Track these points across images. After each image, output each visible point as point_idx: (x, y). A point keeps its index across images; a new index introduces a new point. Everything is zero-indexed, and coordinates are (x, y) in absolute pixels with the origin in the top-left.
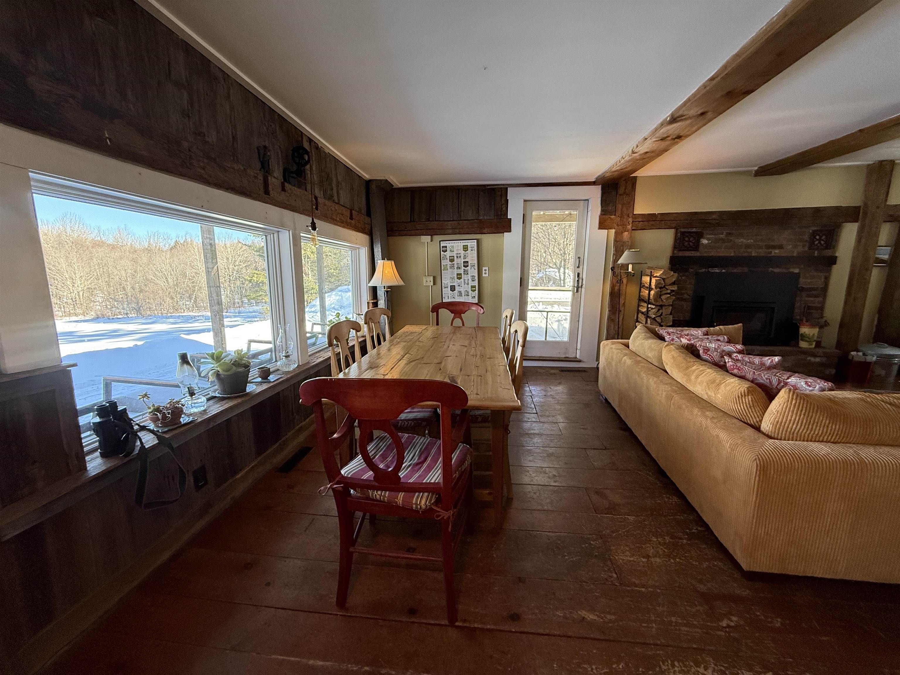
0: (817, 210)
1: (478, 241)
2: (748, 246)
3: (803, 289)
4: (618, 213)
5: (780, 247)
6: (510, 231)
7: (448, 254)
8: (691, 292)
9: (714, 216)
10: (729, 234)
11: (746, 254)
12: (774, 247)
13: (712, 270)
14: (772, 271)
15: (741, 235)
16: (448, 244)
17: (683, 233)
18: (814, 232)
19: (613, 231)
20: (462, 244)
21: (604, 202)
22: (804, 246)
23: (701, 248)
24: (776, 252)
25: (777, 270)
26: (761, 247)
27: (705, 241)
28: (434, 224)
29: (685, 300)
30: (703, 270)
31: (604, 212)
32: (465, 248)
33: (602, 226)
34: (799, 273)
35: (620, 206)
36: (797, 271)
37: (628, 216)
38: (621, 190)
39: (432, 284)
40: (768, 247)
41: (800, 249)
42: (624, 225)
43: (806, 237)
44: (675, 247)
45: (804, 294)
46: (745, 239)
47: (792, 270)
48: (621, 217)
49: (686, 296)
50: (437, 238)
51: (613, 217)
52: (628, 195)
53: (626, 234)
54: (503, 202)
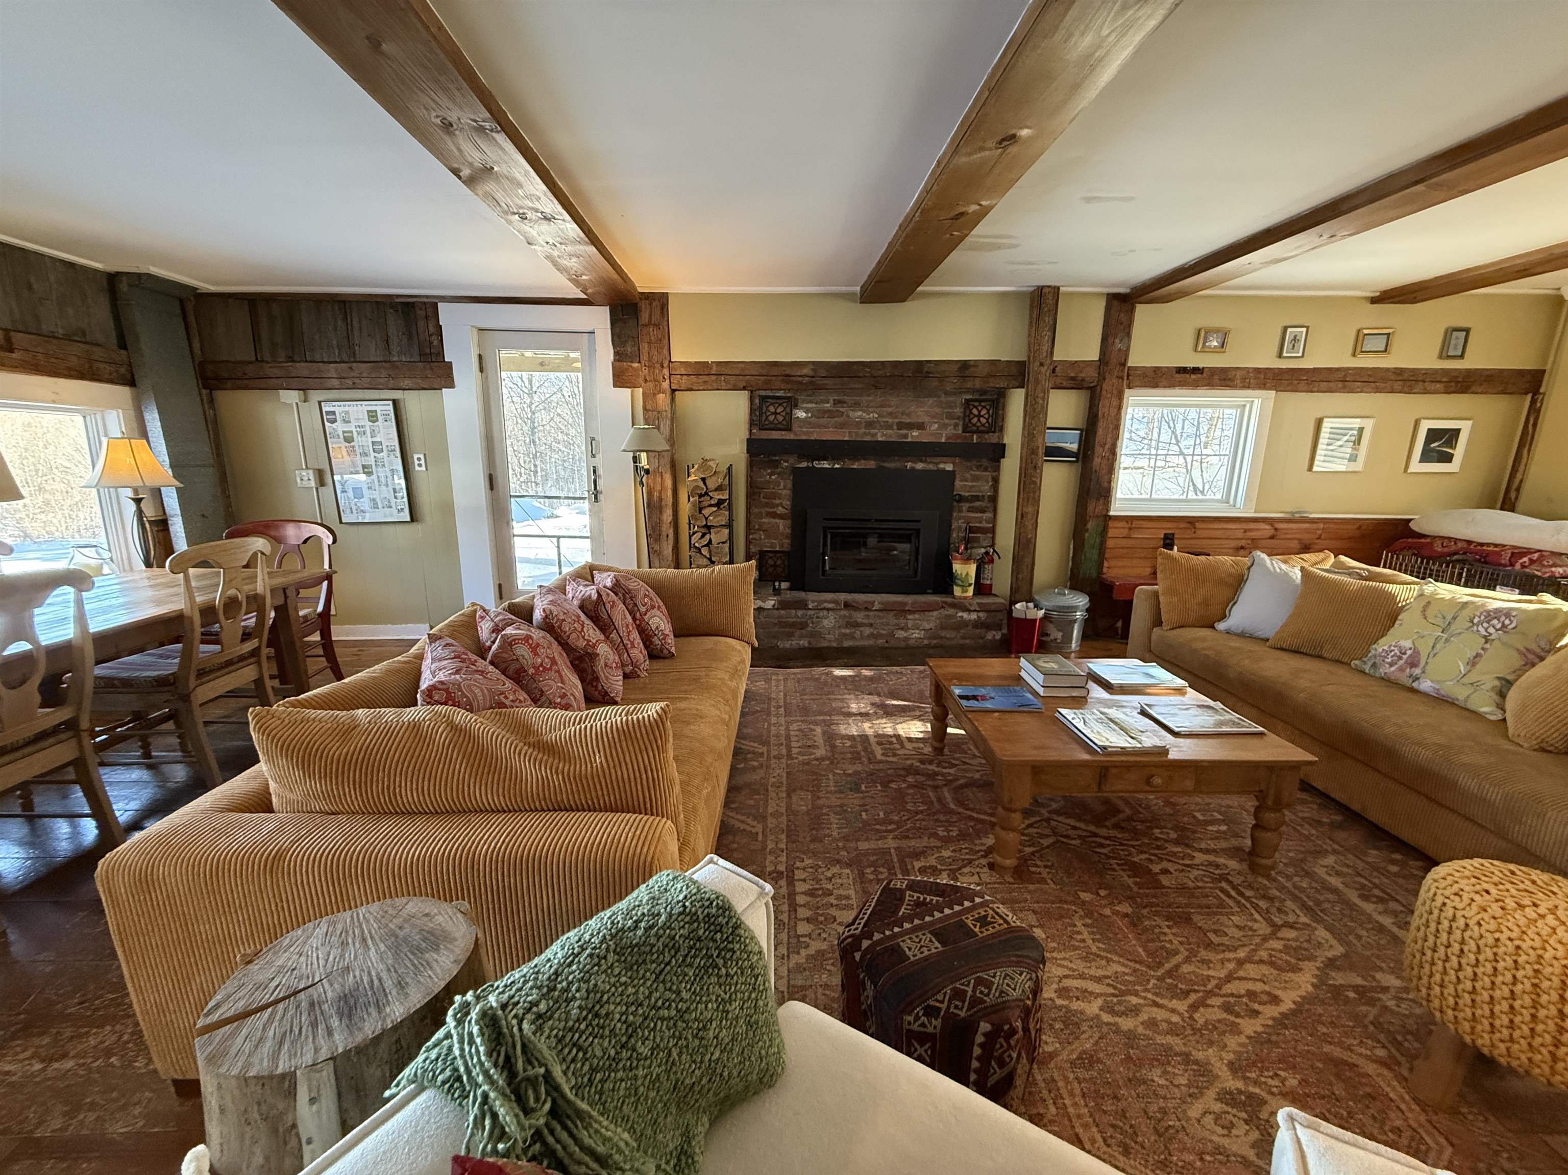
0: (964, 366)
1: (395, 403)
2: (870, 424)
3: (961, 499)
4: (645, 357)
5: (921, 426)
6: (451, 385)
7: (339, 427)
8: (787, 503)
9: (805, 371)
10: (836, 402)
11: (868, 438)
12: (911, 426)
13: (816, 464)
14: (913, 469)
15: (857, 405)
16: (339, 408)
17: (763, 398)
18: (968, 401)
19: (639, 392)
20: (364, 407)
21: (618, 339)
22: (956, 425)
23: (795, 427)
24: (914, 435)
25: (920, 466)
26: (890, 427)
27: (801, 414)
28: (302, 368)
29: (781, 517)
30: (804, 465)
31: (620, 356)
32: (373, 416)
33: (620, 379)
34: (953, 472)
35: (646, 345)
36: (949, 467)
37: (662, 366)
38: (644, 317)
39: (313, 484)
40: (901, 426)
41: (950, 430)
42: (657, 382)
43: (958, 411)
44: (752, 423)
45: (965, 506)
46: (864, 411)
47: (942, 466)
48: (651, 367)
49: (780, 510)
50: (316, 396)
51: (636, 365)
52: (657, 326)
53: (661, 396)
54: (432, 329)
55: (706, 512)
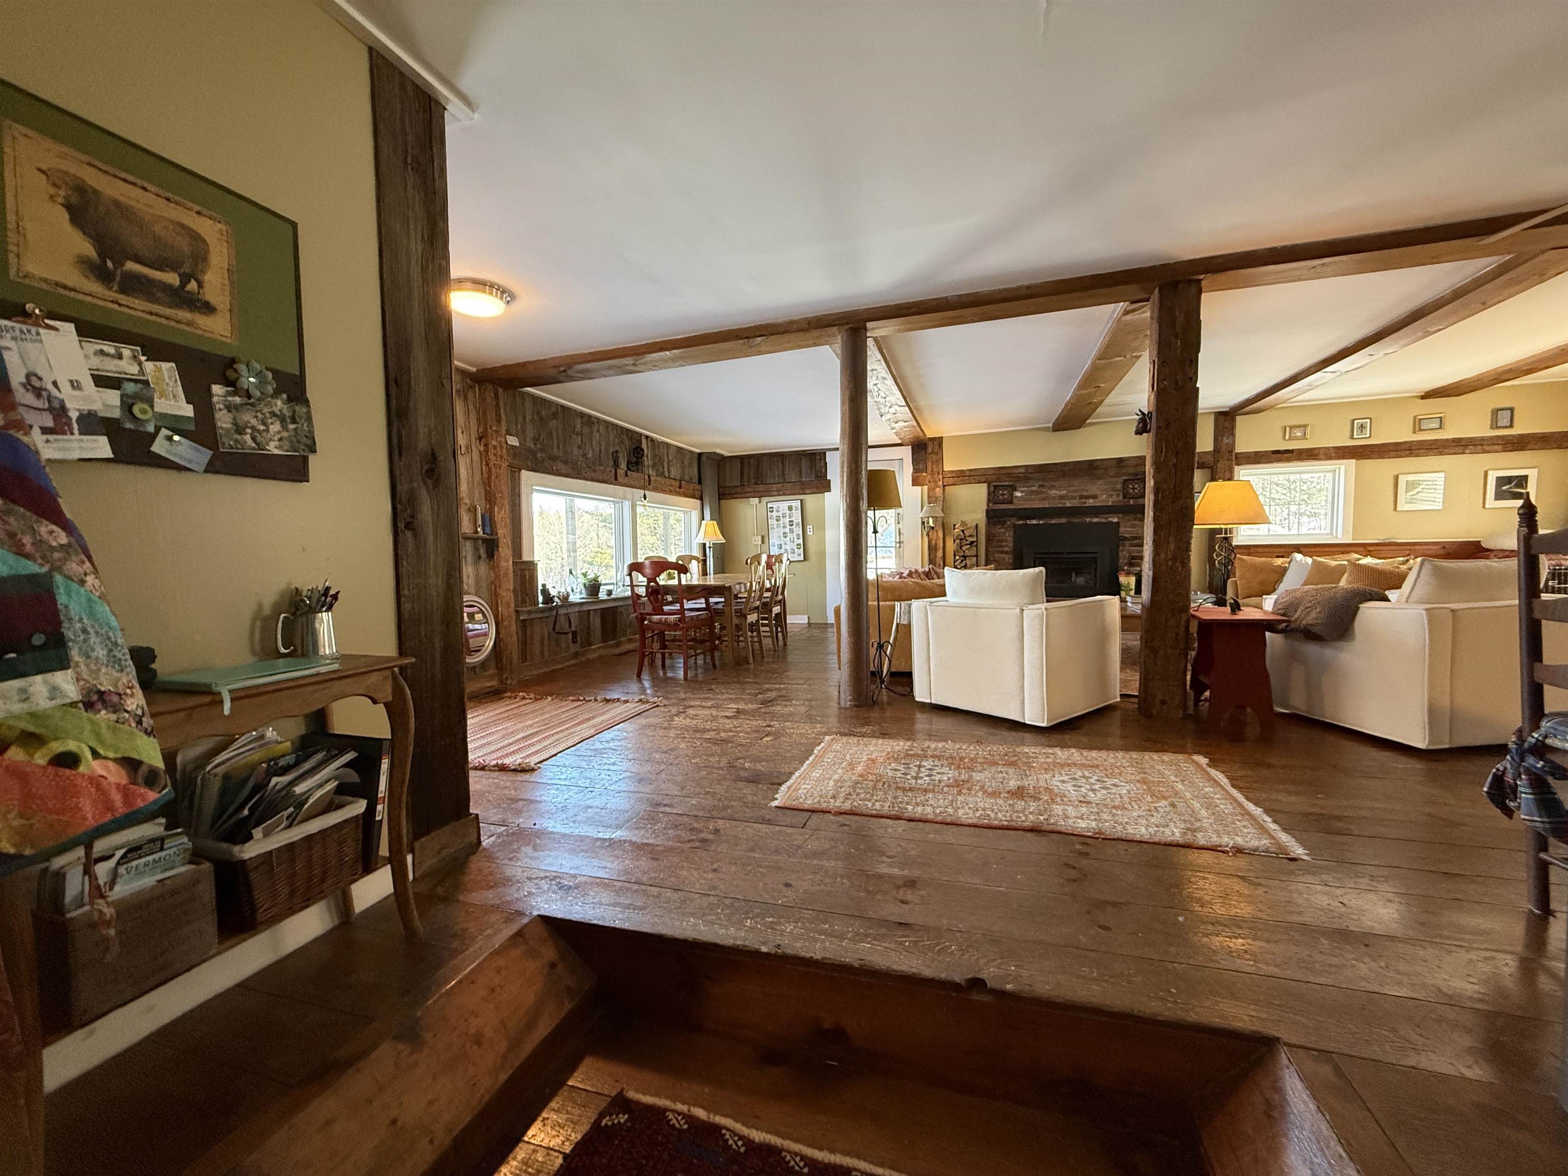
0: (1120, 461)
1: (801, 501)
2: (1061, 497)
3: (1125, 539)
4: (929, 470)
5: (1095, 497)
6: (829, 491)
7: (775, 514)
8: (1011, 544)
9: (1021, 470)
10: (1040, 486)
11: (1060, 506)
12: (1087, 497)
13: (1028, 522)
14: (1090, 522)
15: (1052, 487)
16: (774, 505)
17: (995, 487)
18: (1125, 481)
19: (926, 487)
20: (787, 504)
21: (915, 461)
22: (1118, 495)
23: (1015, 501)
24: (1090, 502)
25: (1095, 520)
26: (1074, 498)
27: (1018, 494)
28: (762, 487)
29: (1006, 553)
30: (1021, 522)
31: (916, 470)
32: (790, 508)
33: (915, 482)
34: (1118, 523)
35: (930, 464)
36: (1115, 520)
37: (939, 474)
38: (930, 450)
39: (760, 542)
40: (1081, 497)
41: (1114, 498)
42: (936, 482)
43: (1119, 486)
44: (989, 501)
45: (1127, 543)
46: (1058, 490)
47: (1110, 519)
48: (932, 474)
49: (1006, 549)
50: (765, 500)
51: (924, 474)
52: (937, 454)
53: (938, 489)
54: (822, 464)
55: (964, 548)
